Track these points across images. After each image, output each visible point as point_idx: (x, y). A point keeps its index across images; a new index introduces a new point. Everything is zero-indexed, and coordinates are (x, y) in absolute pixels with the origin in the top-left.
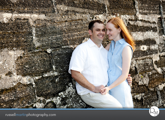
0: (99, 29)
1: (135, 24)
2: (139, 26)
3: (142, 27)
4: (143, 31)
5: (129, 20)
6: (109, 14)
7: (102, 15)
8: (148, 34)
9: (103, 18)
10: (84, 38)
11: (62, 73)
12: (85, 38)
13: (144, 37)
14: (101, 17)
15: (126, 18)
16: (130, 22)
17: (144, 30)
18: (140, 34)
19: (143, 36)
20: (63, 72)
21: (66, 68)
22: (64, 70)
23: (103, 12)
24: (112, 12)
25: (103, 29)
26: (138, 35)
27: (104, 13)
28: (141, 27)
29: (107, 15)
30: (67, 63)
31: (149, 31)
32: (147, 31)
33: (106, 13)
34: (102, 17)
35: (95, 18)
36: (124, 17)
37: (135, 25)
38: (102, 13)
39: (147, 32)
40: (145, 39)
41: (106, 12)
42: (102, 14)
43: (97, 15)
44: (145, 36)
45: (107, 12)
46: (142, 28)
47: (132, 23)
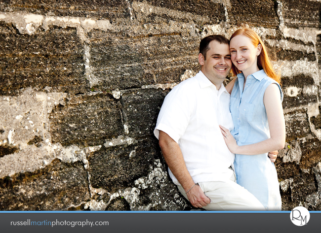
1: (278, 45)
2: (284, 49)
3: (290, 51)
4: (291, 60)
5: (267, 36)
6: (231, 24)
7: (217, 26)
8: (301, 64)
9: (220, 31)
10: (185, 70)
11: (141, 139)
12: (187, 71)
13: (292, 72)
14: (216, 29)
15: (262, 34)
16: (269, 41)
17: (293, 58)
18: (286, 64)
19: (292, 68)
20: (143, 137)
21: (150, 130)
22: (145, 133)
23: (220, 20)
24: (236, 21)
25: (227, 55)
26: (282, 66)
27: (221, 22)
28: (287, 51)
29: (226, 25)
30: (152, 120)
31: (301, 59)
32: (297, 59)
33: (226, 23)
34: (219, 29)
35: (206, 31)
36: (257, 31)
37: (277, 47)
38: (218, 21)
39: (297, 61)
40: (295, 75)
41: (225, 20)
42: (219, 23)
43: (209, 26)
44: (295, 69)
45: (227, 20)
46: (289, 52)
47: (271, 43)
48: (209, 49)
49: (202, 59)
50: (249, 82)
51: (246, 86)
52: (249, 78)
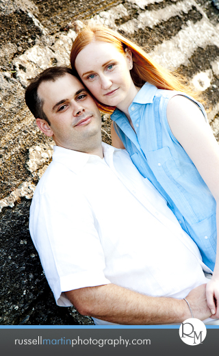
0: (62, 102)
1: (140, 26)
2: (151, 27)
3: (161, 24)
4: (170, 36)
5: (117, 22)
6: (52, 34)
7: (34, 49)
8: (187, 35)
9: (43, 55)
10: (28, 151)
11: (25, 317)
12: (31, 150)
13: (183, 53)
14: (36, 56)
15: (107, 22)
16: (123, 27)
17: (172, 32)
18: (168, 46)
19: (179, 48)
20: (27, 312)
21: (31, 291)
22: (25, 302)
23: (33, 38)
24: (58, 25)
26: (165, 53)
27: (36, 40)
28: (157, 26)
29: (48, 41)
30: (23, 271)
31: (183, 26)
32: (178, 30)
33: (44, 37)
34: (40, 53)
35: (21, 67)
36: (99, 22)
37: (140, 29)
38: (30, 41)
39: (180, 33)
40: (190, 56)
41: (40, 34)
42: (34, 44)
43: (21, 57)
44: (184, 46)
45: (44, 32)
46: (162, 27)
47: (129, 28)
48: (43, 102)
49: (45, 126)
50: (137, 117)
51: (136, 126)
52: (132, 112)
